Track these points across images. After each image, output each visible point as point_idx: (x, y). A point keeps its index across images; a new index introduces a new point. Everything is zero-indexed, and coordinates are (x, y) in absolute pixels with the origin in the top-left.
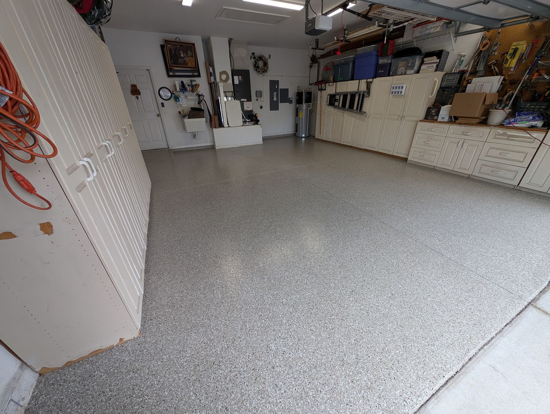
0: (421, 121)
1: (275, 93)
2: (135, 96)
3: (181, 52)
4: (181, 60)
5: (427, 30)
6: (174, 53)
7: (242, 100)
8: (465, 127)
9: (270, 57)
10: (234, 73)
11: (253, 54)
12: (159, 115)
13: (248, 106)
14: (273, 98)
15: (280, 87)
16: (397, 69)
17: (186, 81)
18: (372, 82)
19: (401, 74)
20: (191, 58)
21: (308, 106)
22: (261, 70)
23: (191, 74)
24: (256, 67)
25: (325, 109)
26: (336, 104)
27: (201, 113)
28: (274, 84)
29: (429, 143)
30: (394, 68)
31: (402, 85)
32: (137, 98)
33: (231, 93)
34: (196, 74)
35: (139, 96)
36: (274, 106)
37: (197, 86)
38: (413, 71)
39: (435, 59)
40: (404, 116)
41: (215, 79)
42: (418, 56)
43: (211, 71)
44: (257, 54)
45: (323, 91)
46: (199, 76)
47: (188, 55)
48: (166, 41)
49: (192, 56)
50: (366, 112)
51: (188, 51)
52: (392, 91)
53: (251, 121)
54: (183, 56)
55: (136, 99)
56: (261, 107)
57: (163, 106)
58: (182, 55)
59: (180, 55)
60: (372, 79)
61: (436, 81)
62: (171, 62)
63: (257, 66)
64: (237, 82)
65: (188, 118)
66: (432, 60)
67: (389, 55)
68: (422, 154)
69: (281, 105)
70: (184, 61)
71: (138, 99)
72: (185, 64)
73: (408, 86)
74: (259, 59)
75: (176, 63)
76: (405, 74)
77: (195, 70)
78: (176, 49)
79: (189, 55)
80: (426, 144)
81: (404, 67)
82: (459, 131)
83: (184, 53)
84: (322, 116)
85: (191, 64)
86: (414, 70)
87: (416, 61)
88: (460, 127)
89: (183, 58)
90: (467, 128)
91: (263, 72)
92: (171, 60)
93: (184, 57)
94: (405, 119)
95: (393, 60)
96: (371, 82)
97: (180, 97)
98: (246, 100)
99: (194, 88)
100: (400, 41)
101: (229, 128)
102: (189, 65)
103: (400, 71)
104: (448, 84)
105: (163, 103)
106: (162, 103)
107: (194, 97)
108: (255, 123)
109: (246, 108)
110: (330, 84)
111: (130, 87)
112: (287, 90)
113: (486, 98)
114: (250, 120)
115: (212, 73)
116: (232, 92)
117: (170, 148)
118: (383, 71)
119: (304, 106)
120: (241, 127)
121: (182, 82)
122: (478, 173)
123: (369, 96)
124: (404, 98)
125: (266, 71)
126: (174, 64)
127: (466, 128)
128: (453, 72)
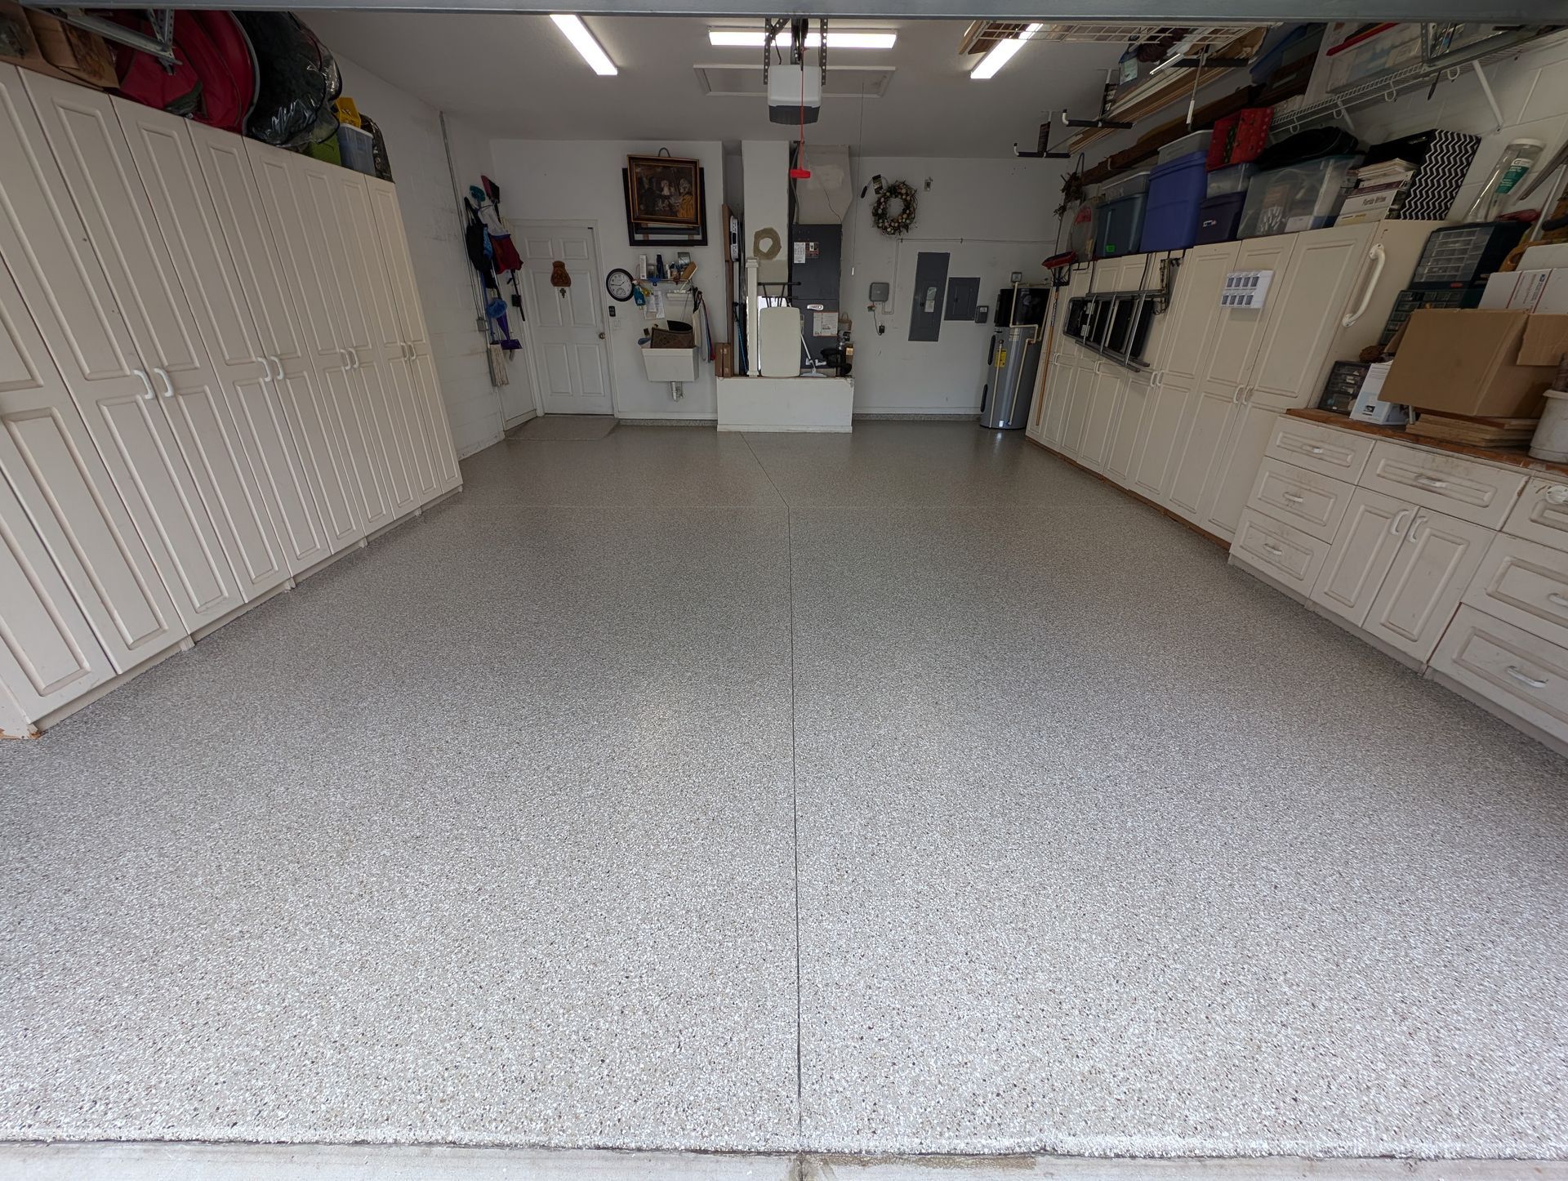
0: (1290, 412)
1: (932, 291)
2: (560, 288)
3: (664, 184)
4: (663, 202)
5: (1374, 57)
6: (647, 186)
7: (808, 307)
8: (1430, 456)
9: (928, 185)
10: (797, 232)
11: (877, 178)
12: (601, 336)
13: (826, 325)
14: (923, 305)
15: (953, 272)
16: (1259, 214)
17: (669, 254)
18: (1180, 261)
19: (1268, 234)
20: (688, 197)
21: (1026, 334)
22: (890, 225)
23: (685, 237)
24: (879, 215)
25: (1060, 345)
26: (1085, 330)
27: (681, 336)
28: (931, 267)
29: (1301, 500)
30: (1250, 212)
31: (1252, 275)
32: (563, 292)
33: (782, 287)
34: (699, 237)
35: (566, 289)
36: (924, 329)
37: (691, 266)
38: (1309, 220)
39: (1398, 170)
40: (1251, 390)
41: (742, 249)
42: (1332, 162)
43: (734, 228)
44: (889, 179)
45: (1062, 288)
46: (704, 242)
47: (679, 191)
48: (632, 159)
49: (689, 193)
50: (1148, 365)
51: (682, 181)
52: (1225, 293)
53: (829, 365)
54: (668, 194)
55: (561, 294)
56: (882, 330)
57: (613, 313)
58: (666, 192)
59: (662, 190)
60: (1182, 251)
61: (1375, 261)
62: (639, 209)
63: (880, 211)
64: (800, 257)
65: (651, 347)
66: (1385, 175)
67: (1238, 164)
68: (1271, 541)
69: (947, 327)
70: (670, 205)
71: (563, 295)
72: (672, 210)
73: (1278, 278)
74: (888, 194)
75: (650, 212)
76: (1281, 231)
77: (694, 228)
78: (652, 178)
79: (682, 191)
80: (1292, 503)
81: (1278, 206)
82: (1406, 467)
83: (670, 186)
84: (1051, 367)
85: (686, 211)
86: (1311, 213)
87: (1321, 182)
88: (1411, 452)
89: (668, 197)
90: (1439, 459)
91: (897, 230)
92: (639, 204)
93: (671, 195)
94: (1253, 398)
95: (1252, 180)
96: (1177, 259)
97: (652, 294)
98: (821, 307)
99: (682, 273)
100: (1295, 106)
101: (760, 379)
102: (680, 216)
103: (1265, 220)
104: (1441, 273)
105: (614, 307)
106: (610, 307)
107: (683, 295)
108: (839, 374)
109: (818, 330)
110: (1083, 265)
111: (552, 267)
112: (975, 282)
113: (1525, 336)
114: (825, 363)
115: (734, 234)
116: (784, 284)
117: (615, 416)
118: (1214, 223)
119: (1016, 332)
120: (791, 380)
121: (659, 258)
122: (1455, 662)
123: (1167, 307)
124: (1260, 321)
125: (906, 227)
126: (646, 214)
127: (1434, 460)
128: (1469, 220)
